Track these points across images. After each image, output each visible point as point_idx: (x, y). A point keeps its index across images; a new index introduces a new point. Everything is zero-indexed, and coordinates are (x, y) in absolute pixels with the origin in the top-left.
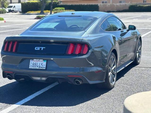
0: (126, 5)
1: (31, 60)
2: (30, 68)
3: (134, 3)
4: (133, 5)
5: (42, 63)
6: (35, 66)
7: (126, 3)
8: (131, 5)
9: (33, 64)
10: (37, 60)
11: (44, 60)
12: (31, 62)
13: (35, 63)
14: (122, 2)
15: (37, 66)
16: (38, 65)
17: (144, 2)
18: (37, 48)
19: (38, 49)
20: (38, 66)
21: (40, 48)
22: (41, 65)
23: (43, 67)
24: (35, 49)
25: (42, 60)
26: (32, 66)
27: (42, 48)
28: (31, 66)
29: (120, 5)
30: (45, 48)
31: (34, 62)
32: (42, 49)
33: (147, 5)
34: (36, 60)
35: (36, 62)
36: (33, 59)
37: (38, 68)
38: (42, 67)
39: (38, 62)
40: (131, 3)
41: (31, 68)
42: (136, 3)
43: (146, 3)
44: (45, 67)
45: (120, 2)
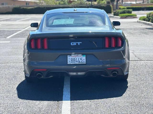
0: (9, 7)
1: (68, 56)
2: (68, 63)
3: (17, 5)
4: (17, 7)
5: (81, 58)
6: (74, 61)
7: (9, 6)
8: (15, 7)
9: (72, 59)
10: (76, 55)
11: (83, 54)
13: (73, 58)
14: (4, 4)
15: (76, 61)
17: (27, 4)
18: (73, 44)
19: (75, 44)
20: (78, 61)
21: (76, 43)
22: (81, 60)
23: (83, 62)
24: (72, 44)
25: (81, 55)
26: (71, 62)
27: (79, 43)
28: (69, 61)
29: (3, 7)
30: (81, 43)
32: (79, 44)
33: (31, 8)
34: (74, 55)
35: (75, 58)
36: (70, 55)
37: (78, 63)
38: (81, 62)
39: (76, 57)
40: (14, 5)
41: (70, 63)
42: (19, 5)
43: (29, 5)
44: (85, 61)
45: (3, 4)
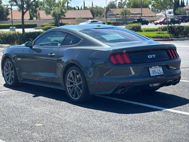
1: (149, 68)
6: (155, 73)
12: (150, 70)
16: (157, 71)
21: (152, 56)
22: (159, 71)
24: (149, 57)
25: (158, 66)
27: (154, 55)
28: (152, 73)
31: (152, 70)
32: (154, 57)
34: (153, 67)
36: (151, 67)
37: (158, 75)
38: (160, 73)
39: (155, 69)
41: (152, 75)
44: (163, 72)
